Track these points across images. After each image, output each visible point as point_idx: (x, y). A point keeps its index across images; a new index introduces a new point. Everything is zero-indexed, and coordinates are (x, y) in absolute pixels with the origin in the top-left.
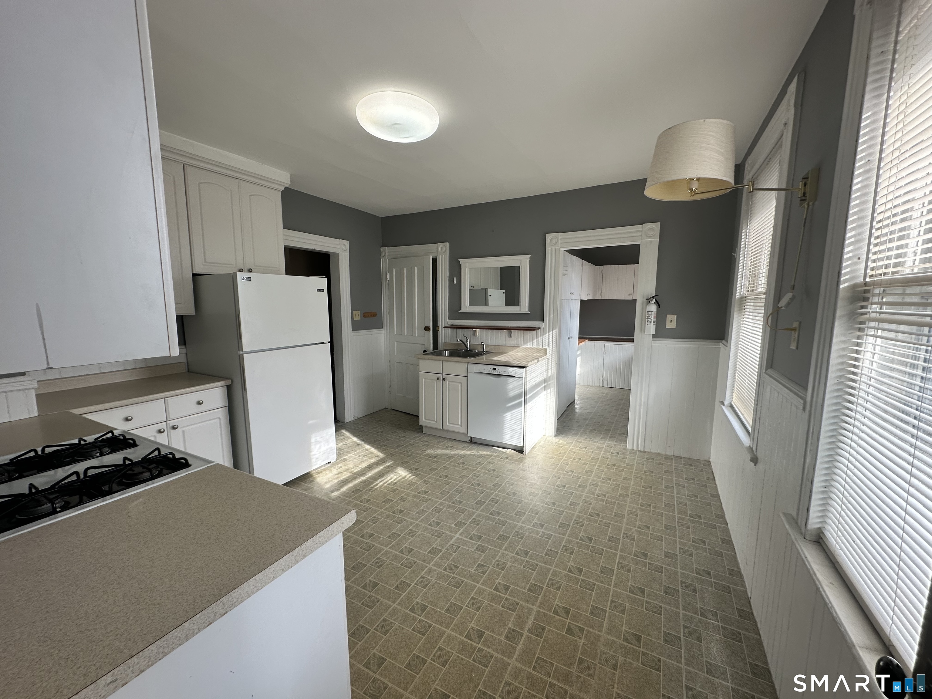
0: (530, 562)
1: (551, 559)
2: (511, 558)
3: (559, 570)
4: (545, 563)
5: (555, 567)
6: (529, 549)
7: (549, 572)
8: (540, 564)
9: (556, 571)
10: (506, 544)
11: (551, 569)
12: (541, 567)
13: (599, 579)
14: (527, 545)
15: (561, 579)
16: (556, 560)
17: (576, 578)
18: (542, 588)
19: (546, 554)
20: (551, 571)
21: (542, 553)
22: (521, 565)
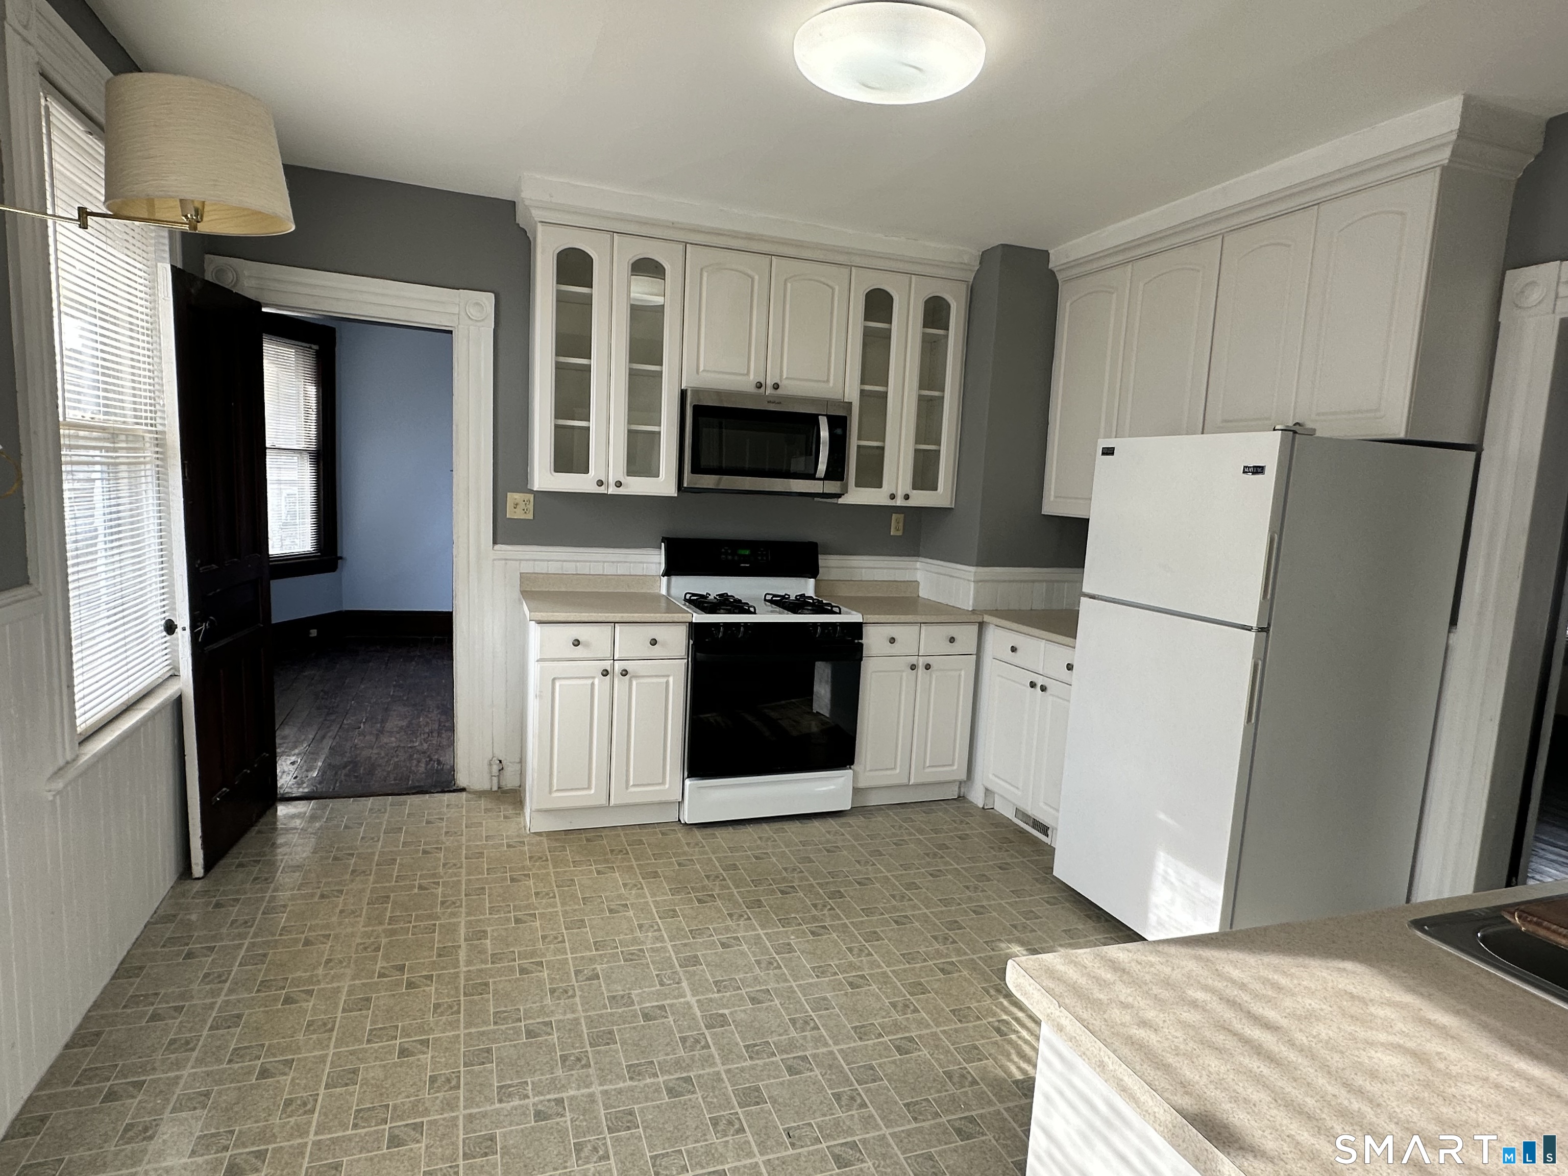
0: (513, 1022)
1: (474, 1046)
2: (552, 1012)
3: (448, 1034)
4: (483, 1033)
5: (458, 1036)
6: (531, 1043)
7: (465, 1022)
8: (492, 1027)
9: (453, 1030)
10: (585, 1031)
11: (465, 1028)
12: (485, 1023)
13: (361, 1055)
14: (541, 1048)
15: (437, 1023)
16: (462, 1050)
17: (409, 1036)
18: (465, 994)
19: (489, 1051)
20: (462, 1025)
21: (498, 1049)
22: (525, 1010)
